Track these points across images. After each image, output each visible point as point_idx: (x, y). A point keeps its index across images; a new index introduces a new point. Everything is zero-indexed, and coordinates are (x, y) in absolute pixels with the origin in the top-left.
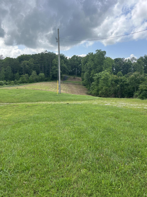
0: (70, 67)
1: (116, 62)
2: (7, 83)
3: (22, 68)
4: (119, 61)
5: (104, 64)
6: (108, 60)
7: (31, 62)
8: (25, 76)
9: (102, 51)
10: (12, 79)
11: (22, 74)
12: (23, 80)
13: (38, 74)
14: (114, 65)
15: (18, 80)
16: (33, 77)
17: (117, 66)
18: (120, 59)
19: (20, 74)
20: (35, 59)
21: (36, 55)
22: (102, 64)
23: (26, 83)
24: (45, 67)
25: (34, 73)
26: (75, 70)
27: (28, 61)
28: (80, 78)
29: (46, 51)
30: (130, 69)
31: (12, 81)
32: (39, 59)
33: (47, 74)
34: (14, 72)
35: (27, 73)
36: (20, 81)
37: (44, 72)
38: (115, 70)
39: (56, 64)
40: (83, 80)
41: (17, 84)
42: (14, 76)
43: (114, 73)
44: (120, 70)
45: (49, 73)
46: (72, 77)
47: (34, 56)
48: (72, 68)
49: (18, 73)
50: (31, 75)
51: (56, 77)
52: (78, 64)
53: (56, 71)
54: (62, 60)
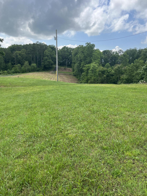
0: (61, 57)
1: (104, 54)
3: (14, 59)
4: (107, 53)
5: (93, 56)
6: (97, 53)
7: (23, 52)
8: (17, 66)
9: (91, 44)
10: (4, 69)
11: (15, 64)
12: (15, 70)
13: (30, 64)
14: (102, 56)
15: (11, 70)
16: (25, 67)
17: (106, 58)
18: (108, 51)
19: (12, 64)
20: (26, 50)
21: (27, 45)
22: (92, 56)
23: (19, 72)
24: (36, 58)
25: (26, 63)
26: (66, 61)
27: (20, 52)
28: (71, 69)
29: (38, 42)
30: (118, 61)
31: (5, 71)
32: (31, 49)
33: (39, 65)
34: (6, 62)
35: (19, 63)
36: (13, 70)
37: (36, 63)
38: (103, 61)
39: (48, 55)
40: (73, 71)
41: (11, 74)
42: (7, 66)
43: (102, 64)
44: (108, 62)
45: (41, 63)
46: (63, 68)
47: (26, 47)
48: (63, 59)
49: (10, 64)
50: (23, 65)
51: (47, 68)
52: (68, 55)
53: (48, 62)
54: (53, 51)
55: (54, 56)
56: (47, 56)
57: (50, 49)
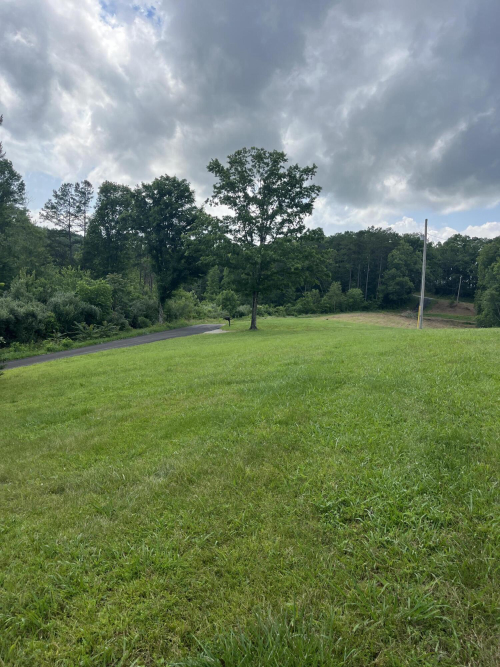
0: (440, 270)
8: (310, 295)
12: (305, 304)
13: (344, 290)
15: (293, 304)
16: (330, 297)
19: (298, 290)
20: (338, 251)
23: (314, 312)
24: (364, 272)
25: (336, 286)
26: (456, 281)
28: (471, 306)
29: (373, 226)
31: (281, 307)
32: (350, 249)
33: (370, 291)
35: (316, 288)
36: (299, 306)
37: (362, 286)
39: (399, 264)
40: (480, 311)
45: (376, 287)
46: (445, 301)
47: (338, 242)
48: (447, 273)
50: (325, 292)
51: (396, 302)
52: (466, 263)
53: (398, 284)
54: (417, 252)
55: (417, 267)
56: (397, 267)
57: (408, 247)
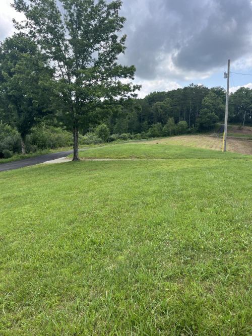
0: (233, 108)
2: (132, 136)
3: (152, 114)
7: (166, 103)
8: (156, 126)
10: (137, 131)
11: (152, 122)
12: (153, 132)
13: (176, 122)
15: (146, 132)
16: (168, 127)
19: (149, 123)
20: (172, 99)
21: (174, 91)
23: (158, 136)
24: (188, 111)
25: (171, 120)
26: (242, 114)
27: (162, 103)
29: (193, 84)
31: (139, 134)
32: (179, 98)
33: (191, 121)
34: (141, 120)
35: (159, 122)
36: (149, 133)
37: (187, 120)
39: (208, 105)
41: (146, 138)
42: (141, 126)
45: (195, 119)
46: (236, 127)
47: (172, 94)
48: (237, 110)
49: (146, 122)
50: (165, 123)
51: (206, 127)
52: (248, 103)
53: (208, 117)
54: (219, 98)
55: (221, 106)
56: (208, 107)
57: (213, 94)
